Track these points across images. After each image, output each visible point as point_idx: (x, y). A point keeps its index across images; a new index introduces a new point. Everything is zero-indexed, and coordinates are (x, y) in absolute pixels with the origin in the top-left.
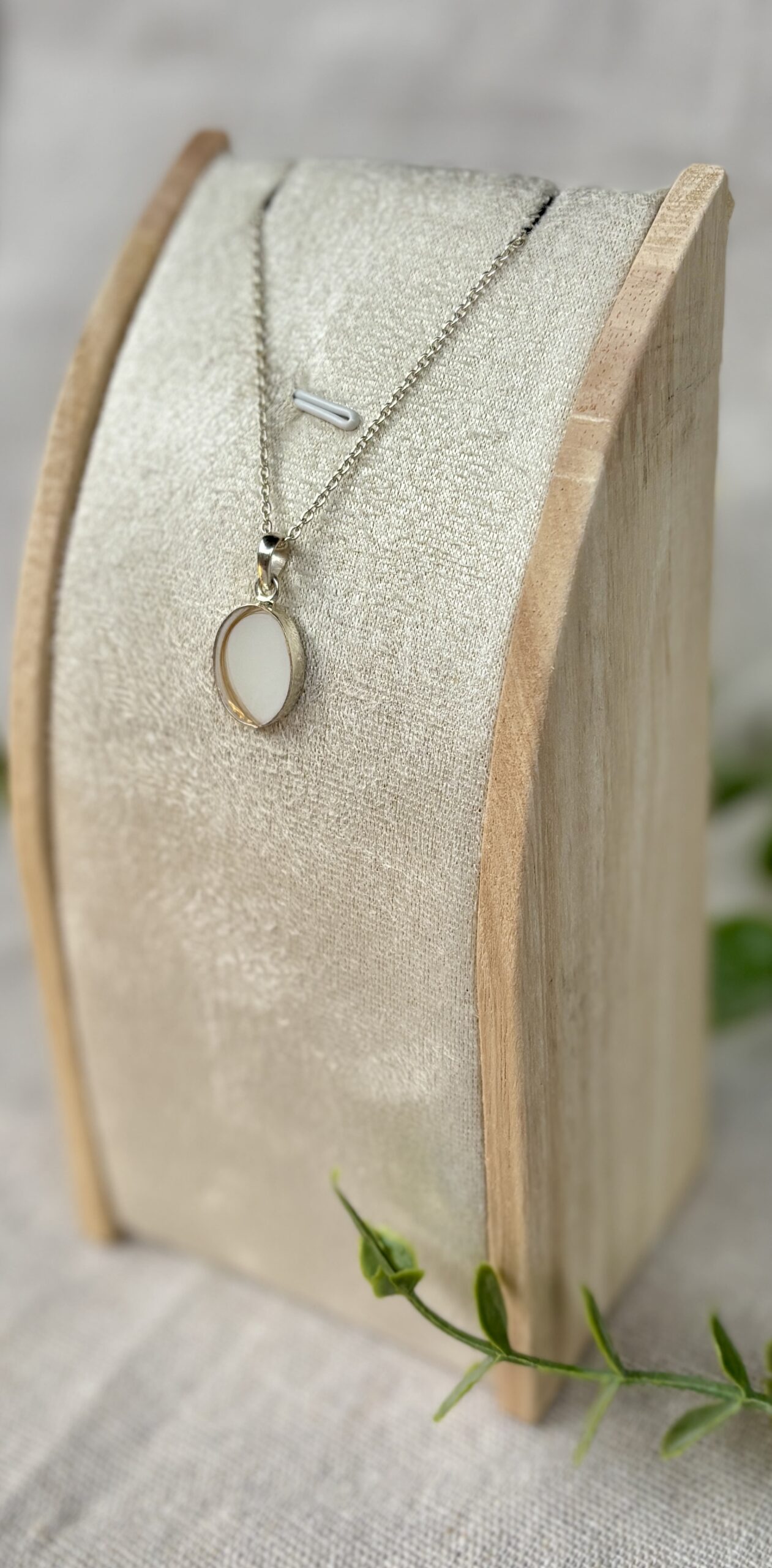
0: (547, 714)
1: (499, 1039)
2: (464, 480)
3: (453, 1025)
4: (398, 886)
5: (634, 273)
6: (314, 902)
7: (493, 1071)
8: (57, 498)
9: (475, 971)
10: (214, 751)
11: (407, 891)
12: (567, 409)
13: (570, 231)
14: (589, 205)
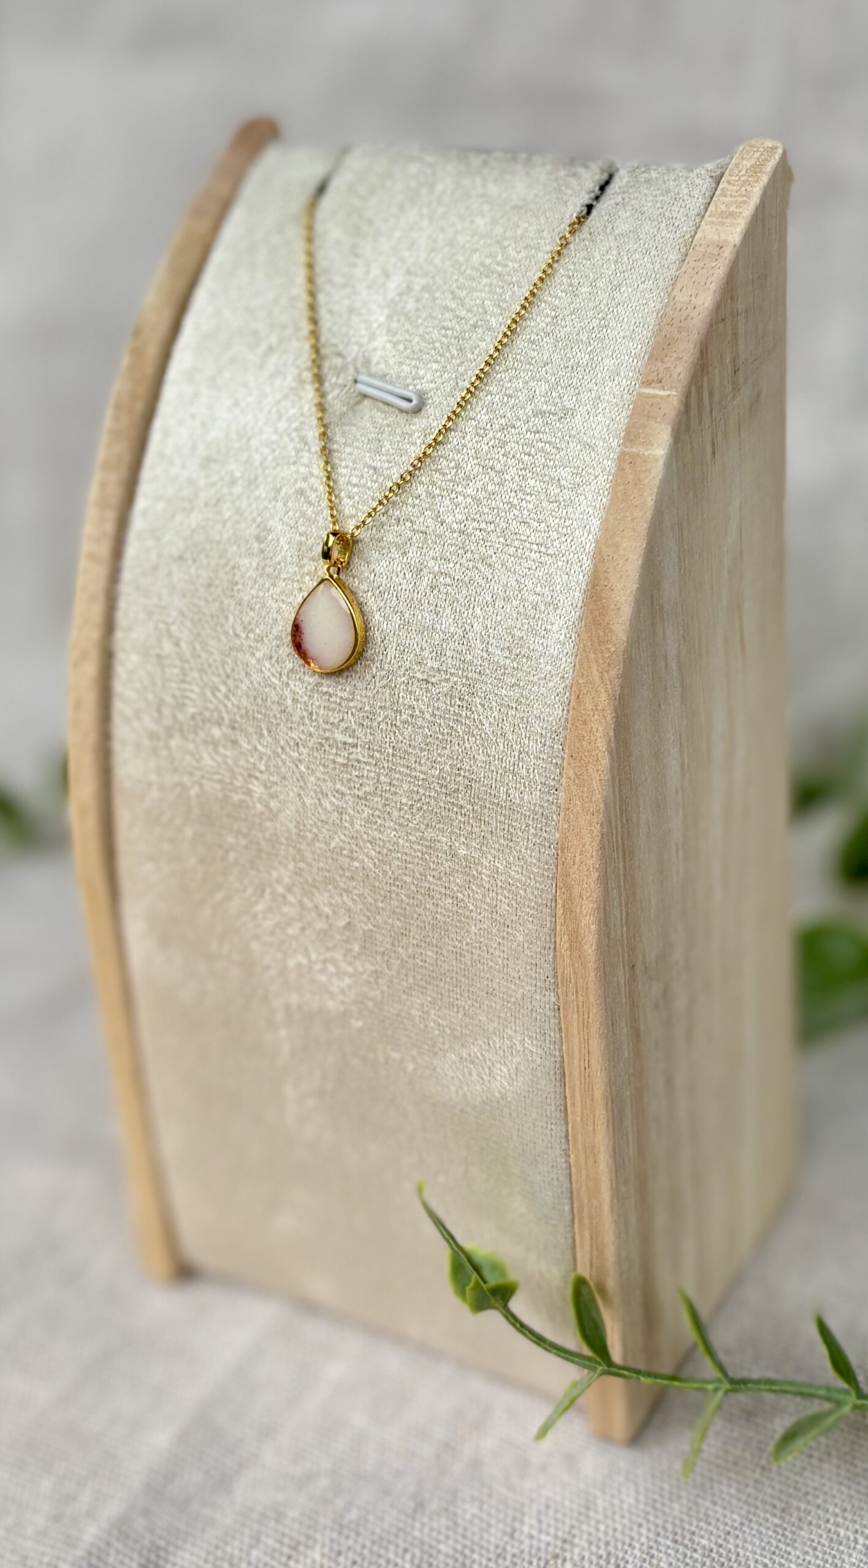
0: (622, 688)
1: (581, 1025)
2: (531, 458)
3: (534, 1015)
4: (474, 872)
5: (696, 248)
6: (388, 894)
7: (576, 1061)
8: (115, 492)
9: (555, 956)
10: (282, 743)
11: (484, 877)
12: (633, 383)
13: (630, 208)
14: (648, 181)
